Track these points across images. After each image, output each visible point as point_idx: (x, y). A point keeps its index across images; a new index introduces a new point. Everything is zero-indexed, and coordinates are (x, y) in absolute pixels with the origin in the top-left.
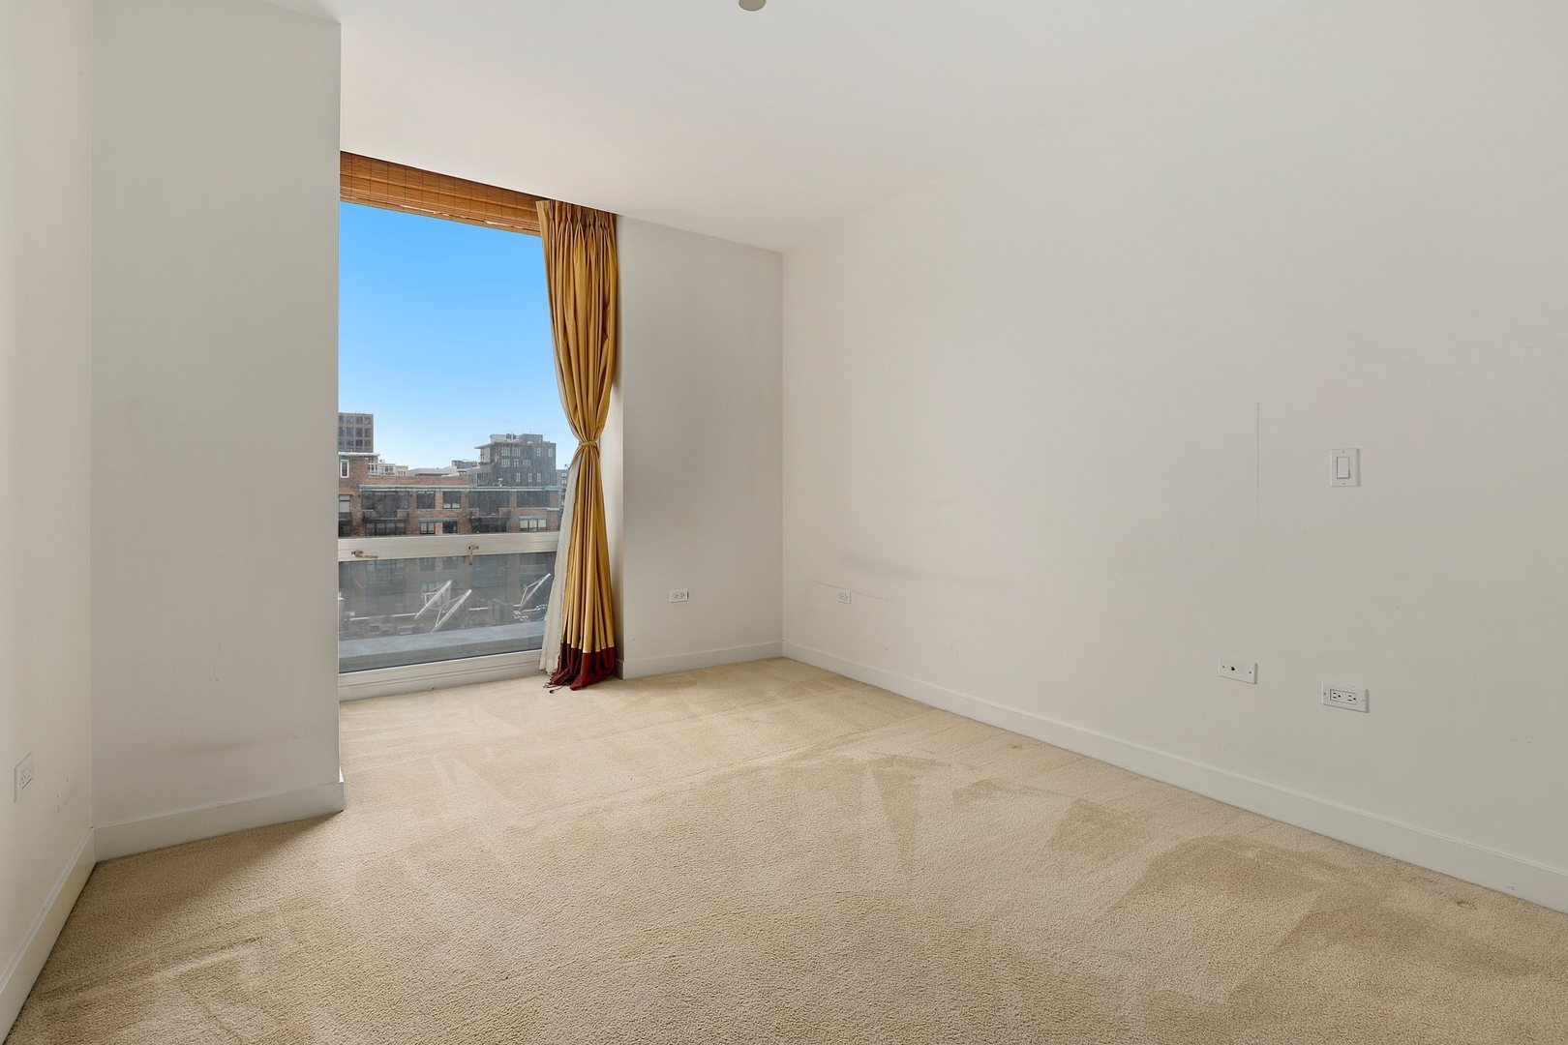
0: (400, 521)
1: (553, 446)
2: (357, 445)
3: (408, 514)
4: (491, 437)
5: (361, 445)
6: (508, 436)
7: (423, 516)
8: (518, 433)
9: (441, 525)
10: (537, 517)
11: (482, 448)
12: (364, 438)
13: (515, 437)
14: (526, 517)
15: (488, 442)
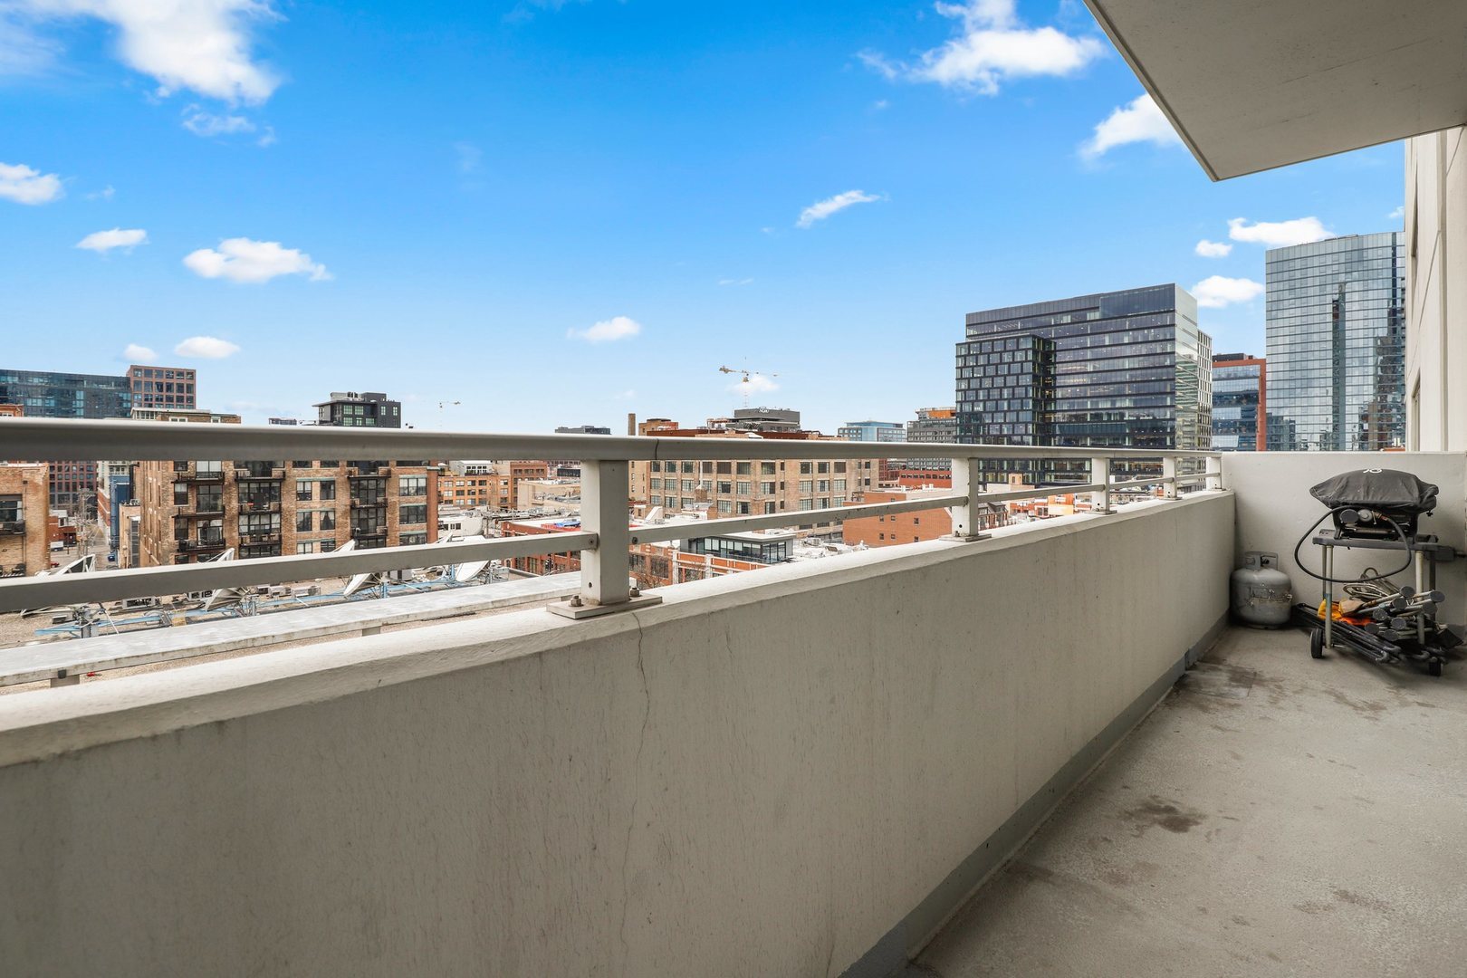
0: (275, 480)
1: (398, 405)
2: (178, 401)
3: (284, 473)
4: (331, 395)
5: (182, 401)
6: (349, 395)
7: (299, 476)
8: (360, 392)
9: (319, 484)
10: (416, 476)
11: (321, 406)
12: (185, 395)
13: (356, 395)
14: (405, 476)
15: (329, 400)
